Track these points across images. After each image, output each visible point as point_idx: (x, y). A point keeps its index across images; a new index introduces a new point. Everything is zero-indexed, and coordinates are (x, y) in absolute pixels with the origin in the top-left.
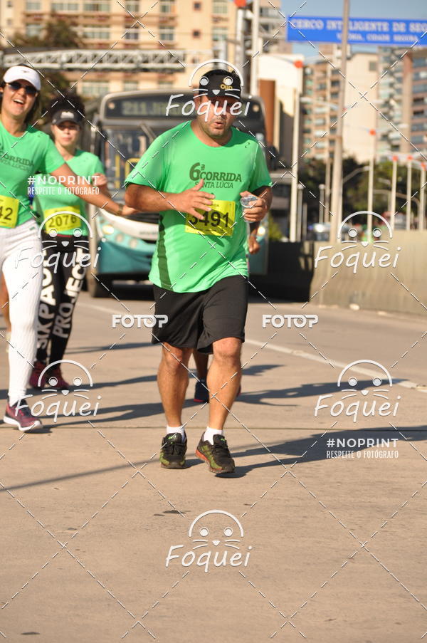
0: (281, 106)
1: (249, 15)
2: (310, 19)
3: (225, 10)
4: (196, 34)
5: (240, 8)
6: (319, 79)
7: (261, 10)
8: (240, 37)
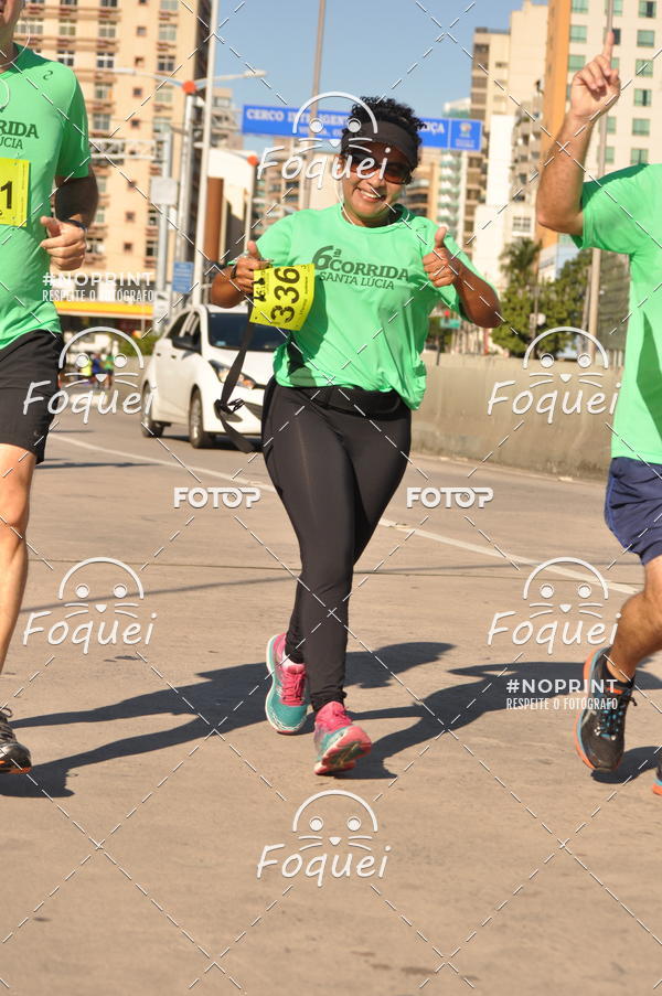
0: (229, 207)
1: (200, 102)
2: (269, 109)
3: (169, 98)
4: (135, 123)
5: (189, 94)
6: (272, 179)
7: (216, 99)
8: (188, 126)
